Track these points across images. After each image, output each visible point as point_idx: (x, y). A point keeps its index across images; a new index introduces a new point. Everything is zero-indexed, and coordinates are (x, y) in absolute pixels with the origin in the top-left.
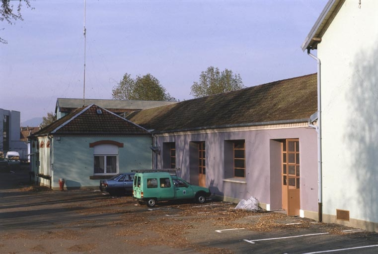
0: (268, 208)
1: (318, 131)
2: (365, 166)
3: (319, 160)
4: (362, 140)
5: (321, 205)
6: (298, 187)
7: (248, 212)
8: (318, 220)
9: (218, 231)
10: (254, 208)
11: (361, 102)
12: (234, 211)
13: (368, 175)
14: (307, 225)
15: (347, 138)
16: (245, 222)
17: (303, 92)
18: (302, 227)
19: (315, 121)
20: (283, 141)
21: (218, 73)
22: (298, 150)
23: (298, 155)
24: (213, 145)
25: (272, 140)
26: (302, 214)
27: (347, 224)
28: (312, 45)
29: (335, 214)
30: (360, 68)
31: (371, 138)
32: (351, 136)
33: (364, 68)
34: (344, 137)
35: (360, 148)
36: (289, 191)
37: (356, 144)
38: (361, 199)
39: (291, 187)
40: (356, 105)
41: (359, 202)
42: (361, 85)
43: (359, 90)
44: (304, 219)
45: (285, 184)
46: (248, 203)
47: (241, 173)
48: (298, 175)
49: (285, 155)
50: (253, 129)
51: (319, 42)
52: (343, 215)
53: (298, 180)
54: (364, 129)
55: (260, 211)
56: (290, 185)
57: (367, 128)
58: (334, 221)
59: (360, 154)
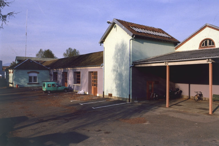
0: (87, 93)
1: (103, 69)
2: (118, 79)
3: (103, 78)
4: (117, 71)
5: (104, 92)
6: (97, 87)
7: (81, 95)
8: (102, 97)
9: (71, 101)
10: (83, 93)
11: (117, 59)
12: (76, 95)
13: (119, 82)
14: (99, 99)
15: (113, 71)
16: (80, 98)
17: (99, 57)
18: (98, 99)
19: (103, 66)
20: (93, 72)
21: (72, 50)
22: (97, 75)
23: (97, 77)
24: (70, 73)
25: (89, 72)
26: (98, 95)
27: (112, 98)
28: (102, 42)
29: (108, 95)
30: (117, 50)
31: (120, 70)
32: (114, 70)
33: (118, 49)
34: (112, 70)
35: (116, 74)
36: (94, 88)
37: (115, 73)
38: (117, 90)
39: (95, 87)
40: (116, 61)
41: (116, 91)
42: (117, 55)
43: (117, 56)
44: (99, 97)
45: (93, 86)
46: (81, 92)
47: (79, 82)
48: (97, 83)
49: (93, 76)
50: (84, 68)
51: (104, 41)
52: (110, 95)
53: (97, 84)
54: (118, 68)
55: (85, 94)
56: (94, 86)
57: (119, 68)
58: (108, 97)
59: (117, 76)
